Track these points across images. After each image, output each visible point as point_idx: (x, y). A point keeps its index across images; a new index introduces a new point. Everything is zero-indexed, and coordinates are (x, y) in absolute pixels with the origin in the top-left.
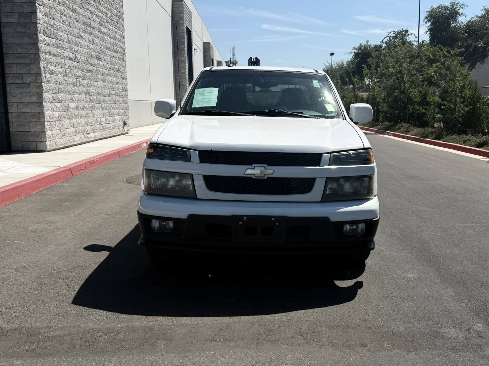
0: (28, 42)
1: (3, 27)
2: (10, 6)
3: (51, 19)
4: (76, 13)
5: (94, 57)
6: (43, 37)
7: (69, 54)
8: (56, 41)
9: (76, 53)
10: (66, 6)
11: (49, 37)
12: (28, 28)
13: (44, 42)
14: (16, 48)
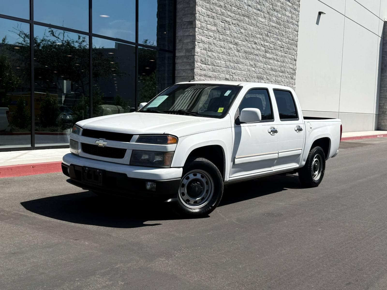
0: (189, 69)
1: (177, 59)
2: (181, 45)
3: (209, 51)
4: (238, 46)
5: (254, 77)
6: (199, 65)
7: (225, 76)
8: (213, 66)
9: (233, 75)
10: (226, 41)
11: (205, 64)
12: (189, 59)
13: (200, 68)
14: (182, 73)
